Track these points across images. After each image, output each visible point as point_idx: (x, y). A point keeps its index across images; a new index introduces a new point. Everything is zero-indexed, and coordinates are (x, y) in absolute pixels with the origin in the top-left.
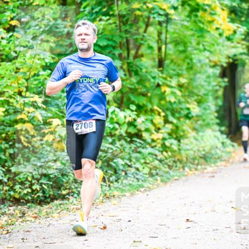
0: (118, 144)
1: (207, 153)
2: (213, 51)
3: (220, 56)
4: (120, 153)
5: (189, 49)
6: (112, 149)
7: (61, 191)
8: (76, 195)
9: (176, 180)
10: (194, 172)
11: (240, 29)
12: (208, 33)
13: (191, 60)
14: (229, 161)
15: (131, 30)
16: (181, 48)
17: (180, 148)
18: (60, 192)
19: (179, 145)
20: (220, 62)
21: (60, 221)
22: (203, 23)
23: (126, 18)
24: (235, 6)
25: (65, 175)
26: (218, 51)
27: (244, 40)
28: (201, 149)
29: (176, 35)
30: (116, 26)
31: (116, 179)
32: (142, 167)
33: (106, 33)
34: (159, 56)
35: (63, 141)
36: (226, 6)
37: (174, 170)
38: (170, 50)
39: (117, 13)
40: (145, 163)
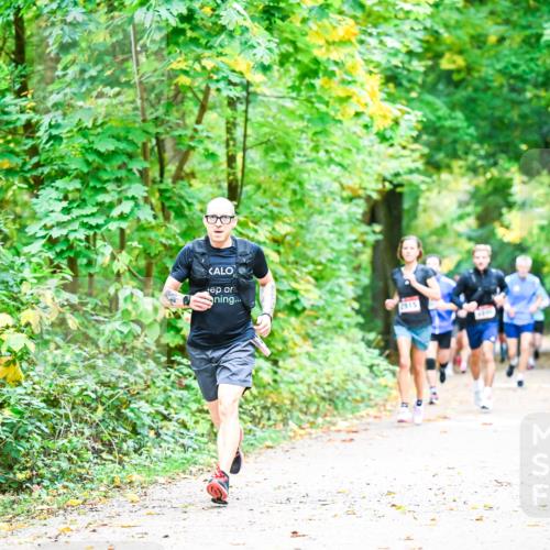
0: (140, 368)
1: (337, 389)
2: (349, 165)
3: (364, 176)
4: (145, 390)
5: (297, 160)
6: (126, 379)
7: (15, 474)
8: (46, 483)
9: (268, 447)
10: (309, 430)
11: (406, 117)
12: (339, 125)
13: (300, 183)
14: (384, 406)
15: (167, 118)
16: (279, 158)
17: (277, 377)
18: (11, 476)
19: (276, 373)
20: (365, 189)
21: (11, 539)
22: (327, 104)
23: (156, 92)
24: (397, 67)
25: (23, 437)
26: (359, 165)
27: (416, 140)
28: (324, 381)
29: (266, 130)
30: (136, 109)
31: (137, 446)
32: (194, 419)
33: (114, 124)
34: (229, 174)
35: (18, 362)
36: (378, 65)
37: (263, 427)
38: (253, 162)
39: (136, 79)
40: (201, 411)
